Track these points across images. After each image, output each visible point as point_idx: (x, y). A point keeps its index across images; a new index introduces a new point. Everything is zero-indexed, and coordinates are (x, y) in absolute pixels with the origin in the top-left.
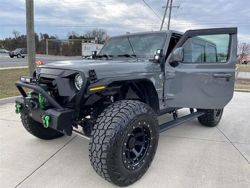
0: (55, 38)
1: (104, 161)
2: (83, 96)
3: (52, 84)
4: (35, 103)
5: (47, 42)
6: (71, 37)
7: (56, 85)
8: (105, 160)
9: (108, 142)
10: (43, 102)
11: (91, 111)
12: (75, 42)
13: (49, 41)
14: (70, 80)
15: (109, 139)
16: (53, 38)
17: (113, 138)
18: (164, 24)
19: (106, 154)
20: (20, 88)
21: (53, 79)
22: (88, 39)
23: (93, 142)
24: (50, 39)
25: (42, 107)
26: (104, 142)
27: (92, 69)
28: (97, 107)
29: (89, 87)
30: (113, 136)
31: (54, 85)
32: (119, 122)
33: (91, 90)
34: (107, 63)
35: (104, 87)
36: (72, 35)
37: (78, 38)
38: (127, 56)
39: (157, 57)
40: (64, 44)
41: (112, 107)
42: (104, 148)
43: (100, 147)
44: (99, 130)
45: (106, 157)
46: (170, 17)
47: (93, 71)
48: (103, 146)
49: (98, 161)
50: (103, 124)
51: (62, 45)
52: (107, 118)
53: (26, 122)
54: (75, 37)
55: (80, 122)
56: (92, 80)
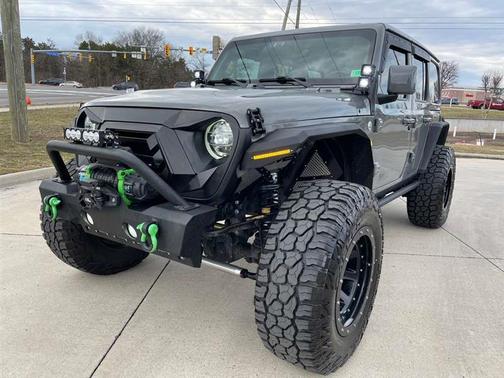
0: (49, 48)
1: (302, 325)
2: (235, 174)
3: (145, 144)
4: (109, 192)
5: (32, 56)
6: (84, 46)
7: (157, 148)
8: (306, 322)
9: (314, 279)
10: (131, 191)
11: (236, 207)
12: (94, 55)
13: (35, 54)
14: (194, 136)
15: (316, 273)
16: (44, 46)
17: (324, 269)
18: (288, 21)
19: (309, 308)
20: (55, 155)
21: (147, 135)
22: (123, 49)
23: (269, 282)
24: (37, 48)
25: (127, 201)
26: (302, 280)
27: (254, 108)
28: (246, 199)
29: (250, 151)
30: (324, 265)
31: (151, 147)
32: (332, 233)
33: (255, 158)
34: (238, 98)
35: (288, 151)
36: (87, 41)
37: (101, 48)
38: (282, 81)
39: (364, 83)
40: (69, 59)
41: (302, 197)
42: (304, 294)
43: (291, 292)
44: (285, 252)
45: (309, 314)
46: (299, 6)
47: (257, 112)
48: (301, 290)
49: (284, 323)
50: (291, 239)
51: (66, 61)
52: (300, 223)
53: (60, 238)
54: (94, 46)
55: (216, 234)
56: (254, 135)
